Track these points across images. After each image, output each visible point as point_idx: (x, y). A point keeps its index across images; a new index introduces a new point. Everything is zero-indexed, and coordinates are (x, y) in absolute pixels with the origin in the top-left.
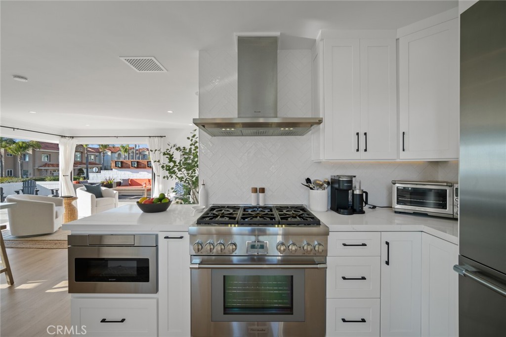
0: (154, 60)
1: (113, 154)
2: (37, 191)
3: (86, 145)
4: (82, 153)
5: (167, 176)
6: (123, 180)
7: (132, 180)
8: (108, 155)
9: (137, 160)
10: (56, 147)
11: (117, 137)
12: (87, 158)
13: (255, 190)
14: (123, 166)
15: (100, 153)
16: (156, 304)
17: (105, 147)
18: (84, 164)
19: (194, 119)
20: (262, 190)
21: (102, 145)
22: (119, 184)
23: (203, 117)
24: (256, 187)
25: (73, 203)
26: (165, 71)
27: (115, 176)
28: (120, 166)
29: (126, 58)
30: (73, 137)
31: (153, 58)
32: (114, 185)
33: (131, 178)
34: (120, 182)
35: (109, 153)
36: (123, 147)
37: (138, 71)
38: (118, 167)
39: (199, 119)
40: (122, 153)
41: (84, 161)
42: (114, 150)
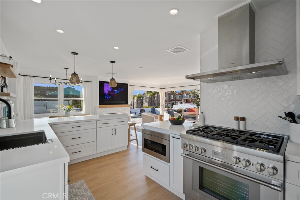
0: (181, 47)
1: (187, 95)
2: (155, 112)
3: (175, 91)
4: (174, 95)
5: (196, 107)
6: (187, 109)
7: (191, 109)
8: (185, 96)
9: (194, 98)
10: (158, 93)
11: (181, 87)
12: (176, 97)
13: (237, 119)
14: (187, 101)
15: (181, 95)
16: (169, 168)
17: (183, 92)
18: (175, 100)
19: (186, 76)
20: (243, 119)
21: (181, 91)
22: (185, 111)
23: (202, 72)
24: (238, 116)
25: (162, 118)
26: (188, 50)
27: (184, 107)
28: (186, 102)
29: (169, 50)
30: (164, 88)
31: (180, 46)
32: (183, 111)
33: (191, 108)
34: (186, 110)
35: (185, 95)
36: (191, 91)
37: (176, 54)
38: (185, 102)
39: (200, 73)
40: (191, 94)
41: (175, 99)
42: (187, 93)
